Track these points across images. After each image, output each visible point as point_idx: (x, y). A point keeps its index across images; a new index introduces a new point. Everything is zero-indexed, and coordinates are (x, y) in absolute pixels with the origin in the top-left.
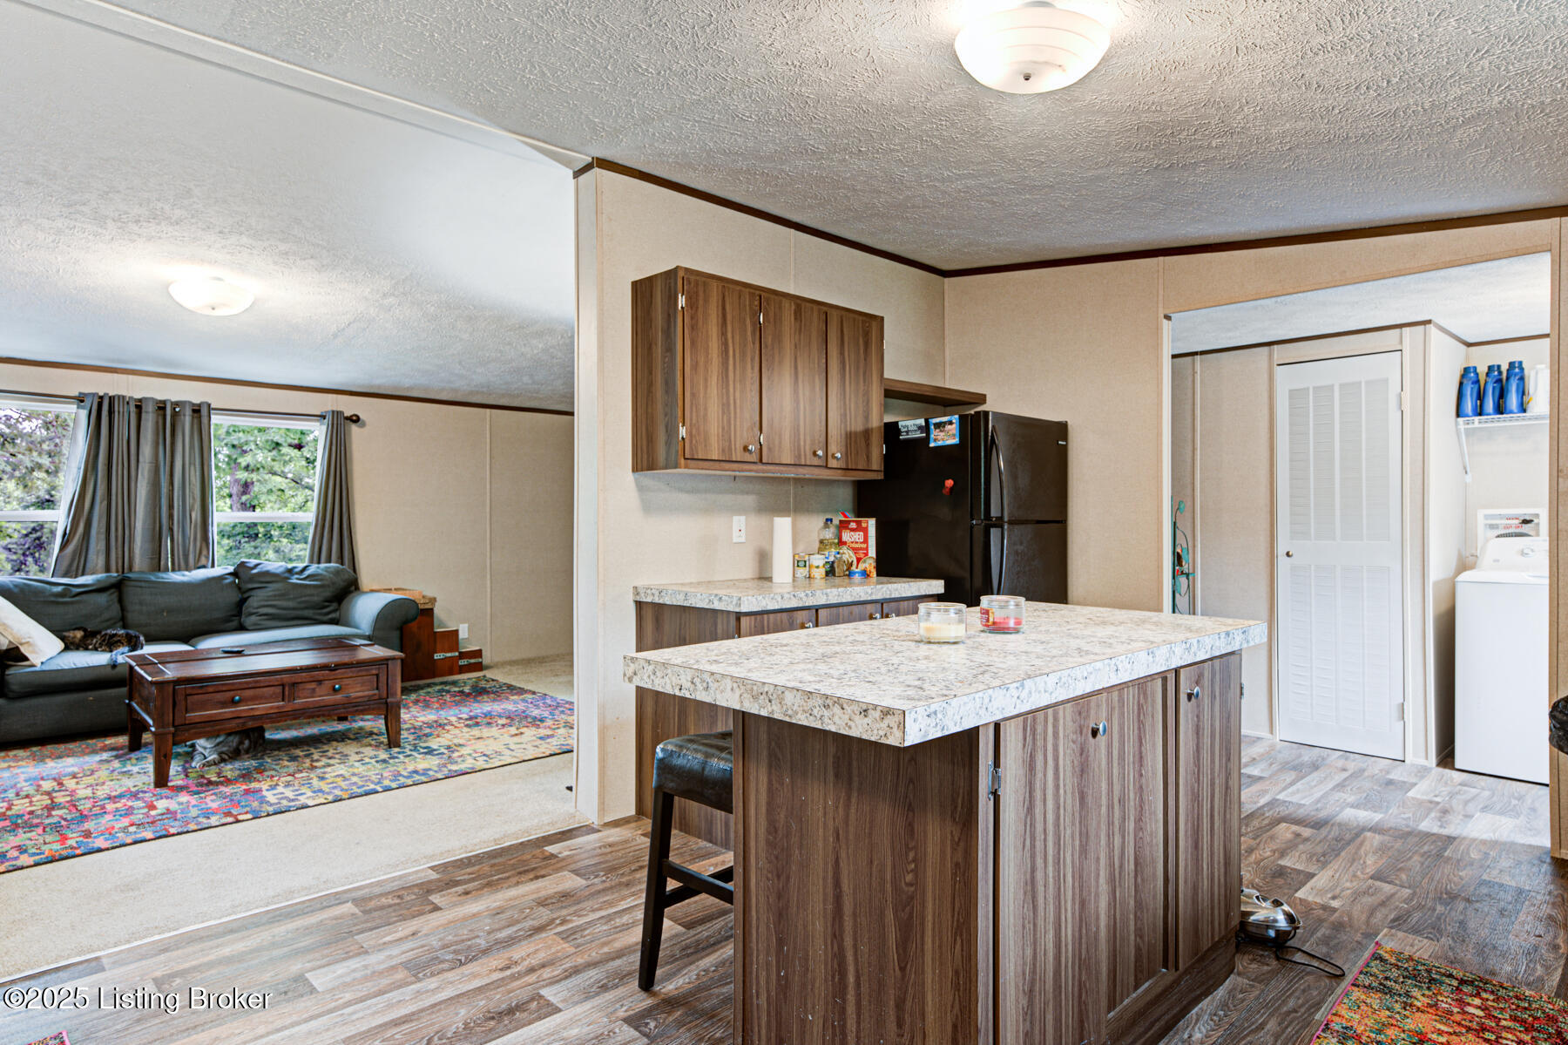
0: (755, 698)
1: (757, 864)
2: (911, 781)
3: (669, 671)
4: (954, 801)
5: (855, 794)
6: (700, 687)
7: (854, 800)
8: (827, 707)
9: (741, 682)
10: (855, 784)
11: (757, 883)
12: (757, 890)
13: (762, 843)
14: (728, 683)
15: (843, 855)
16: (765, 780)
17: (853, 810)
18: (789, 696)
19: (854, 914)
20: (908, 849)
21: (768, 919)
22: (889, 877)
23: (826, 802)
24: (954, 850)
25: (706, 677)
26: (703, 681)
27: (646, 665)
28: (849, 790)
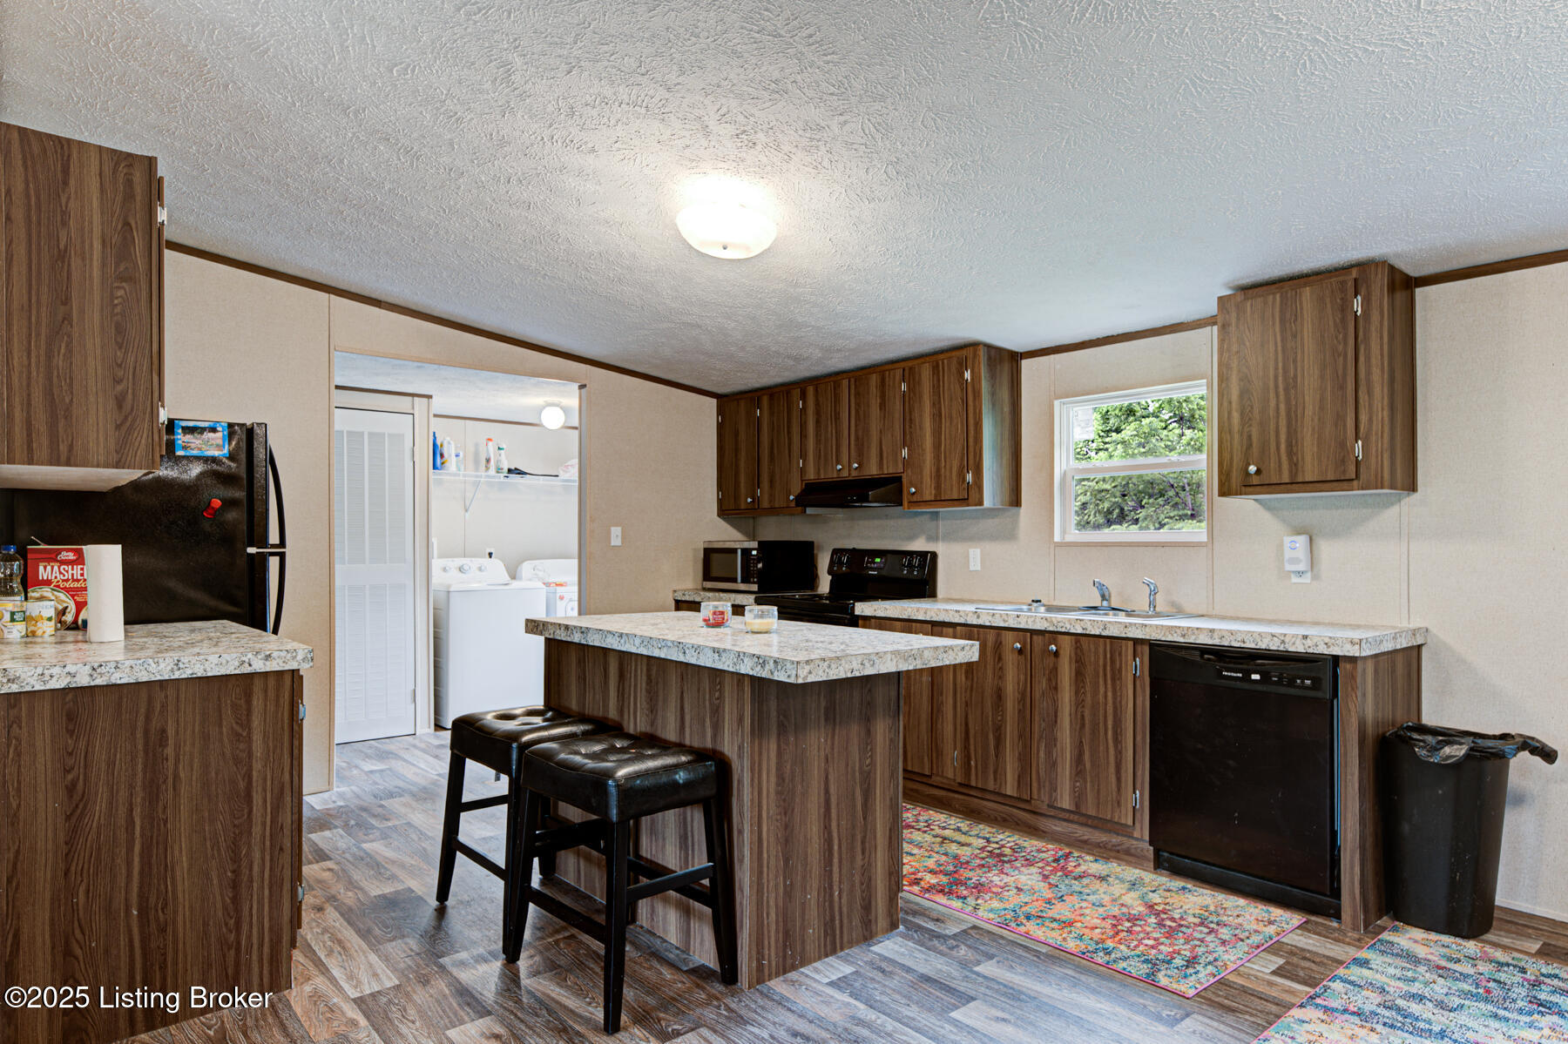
0: (906, 660)
1: (768, 813)
2: (869, 703)
3: (843, 662)
4: (889, 705)
5: (837, 727)
6: (867, 665)
7: (837, 731)
8: (945, 652)
9: (896, 653)
10: (838, 720)
11: (768, 830)
12: (768, 835)
13: (773, 795)
14: (889, 656)
15: (831, 770)
16: (775, 746)
17: (836, 737)
18: (926, 653)
19: (838, 804)
20: (867, 744)
21: (777, 852)
22: (857, 768)
23: (819, 741)
24: (890, 732)
25: (873, 657)
26: (870, 660)
27: (821, 663)
28: (835, 725)
